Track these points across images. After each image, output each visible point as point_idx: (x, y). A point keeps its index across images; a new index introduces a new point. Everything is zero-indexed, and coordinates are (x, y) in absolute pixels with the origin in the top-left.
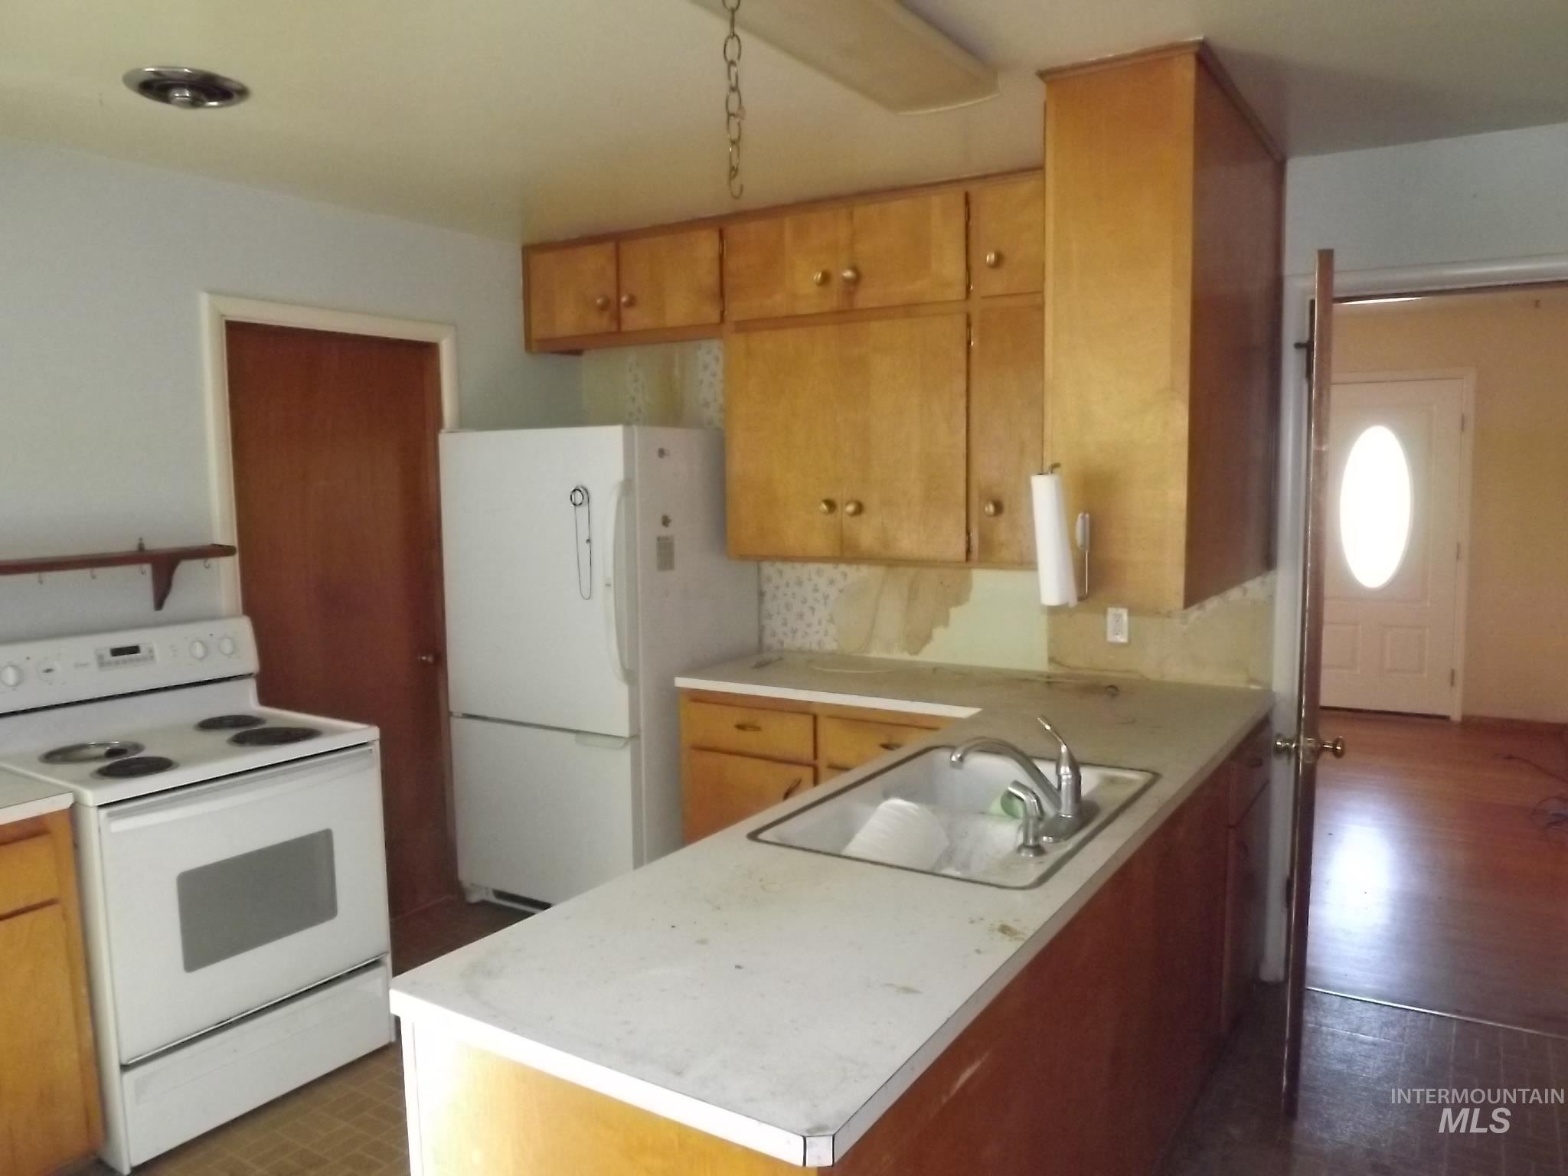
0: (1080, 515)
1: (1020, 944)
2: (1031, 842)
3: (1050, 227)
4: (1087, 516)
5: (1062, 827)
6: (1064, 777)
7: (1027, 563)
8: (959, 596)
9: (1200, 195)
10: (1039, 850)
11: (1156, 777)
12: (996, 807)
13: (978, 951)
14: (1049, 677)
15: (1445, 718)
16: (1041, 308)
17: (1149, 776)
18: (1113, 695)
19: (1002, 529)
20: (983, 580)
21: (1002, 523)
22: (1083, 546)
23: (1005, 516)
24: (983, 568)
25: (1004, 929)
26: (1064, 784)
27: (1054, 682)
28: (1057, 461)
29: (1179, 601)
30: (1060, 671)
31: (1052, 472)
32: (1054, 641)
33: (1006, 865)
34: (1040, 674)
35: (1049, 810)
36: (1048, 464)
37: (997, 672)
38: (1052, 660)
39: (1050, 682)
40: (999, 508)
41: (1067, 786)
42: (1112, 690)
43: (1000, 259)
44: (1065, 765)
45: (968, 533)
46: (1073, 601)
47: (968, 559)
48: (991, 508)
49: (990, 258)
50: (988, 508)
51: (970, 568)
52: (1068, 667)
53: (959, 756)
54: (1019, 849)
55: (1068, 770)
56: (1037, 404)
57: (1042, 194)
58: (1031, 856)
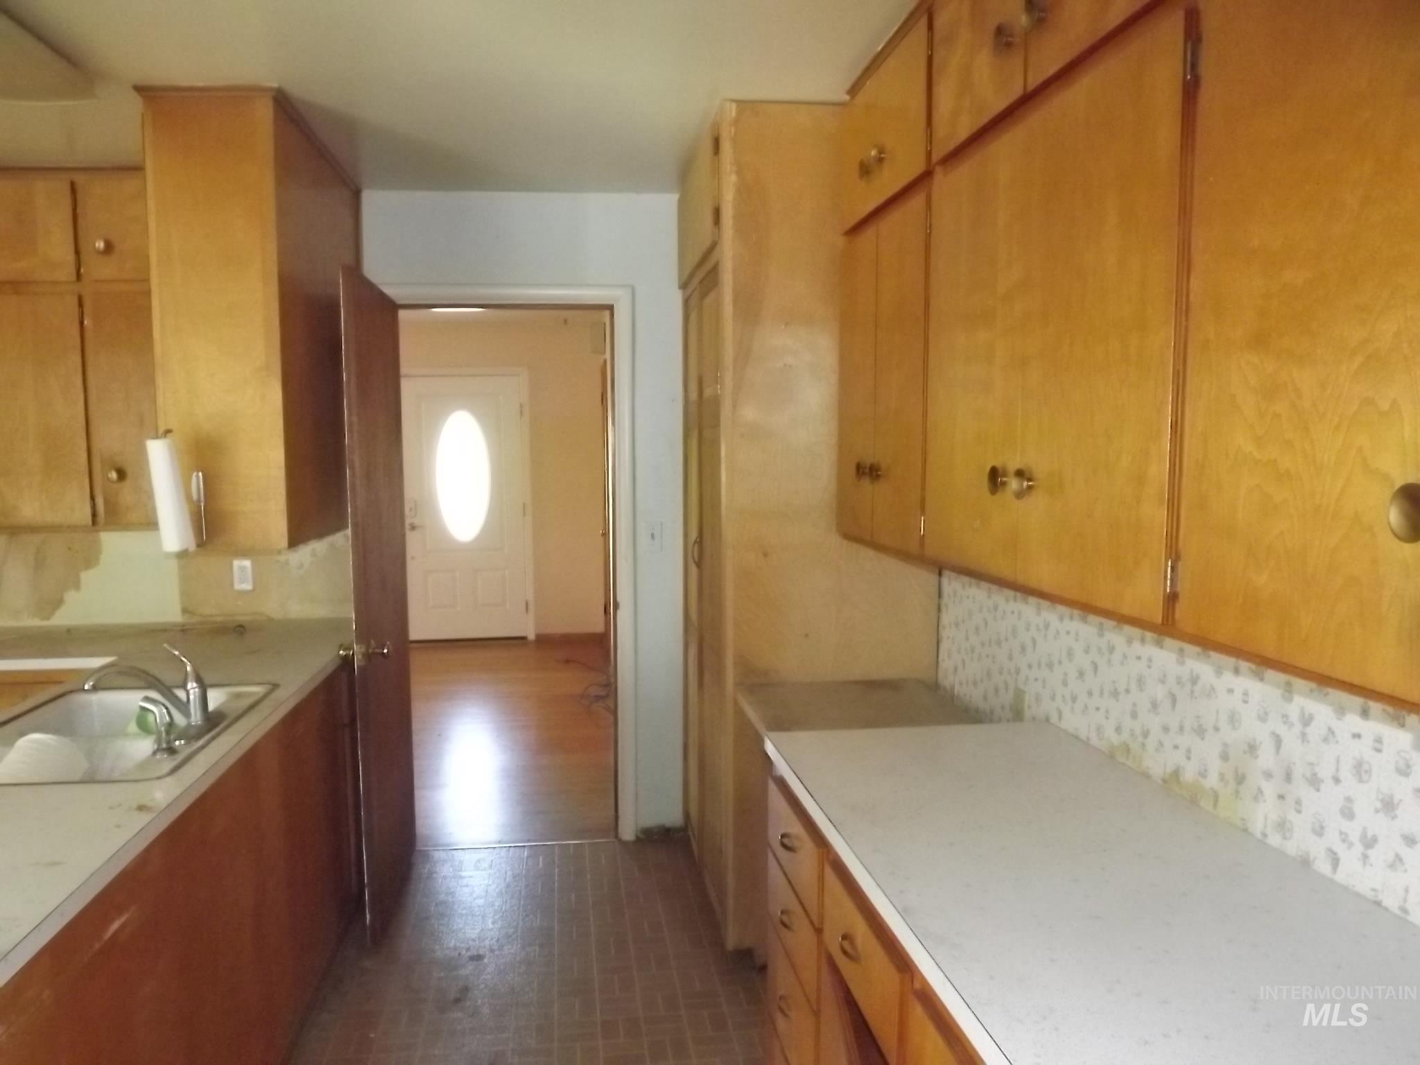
0: (195, 474)
1: (154, 815)
2: (164, 745)
3: (152, 225)
4: (200, 474)
5: (192, 732)
6: (191, 692)
7: (151, 524)
8: (90, 559)
9: (283, 213)
10: (171, 751)
11: (275, 686)
12: (133, 727)
13: (118, 826)
14: (183, 626)
15: (524, 638)
16: (148, 294)
17: (269, 687)
18: (241, 634)
19: (126, 494)
20: (112, 542)
21: (126, 489)
22: (199, 500)
23: (128, 483)
24: (110, 530)
25: (141, 808)
26: (192, 697)
27: (187, 629)
28: (169, 427)
29: (284, 542)
30: (194, 620)
31: (165, 437)
32: (185, 594)
33: (142, 765)
34: (175, 625)
35: (180, 720)
36: (161, 430)
37: (130, 626)
38: (185, 611)
39: (184, 630)
40: (122, 474)
41: (195, 699)
42: (240, 630)
43: (109, 248)
44: (192, 681)
45: (93, 498)
46: (192, 547)
47: (94, 522)
48: (114, 475)
49: (100, 245)
50: (111, 474)
51: (98, 531)
52: (201, 615)
53: (91, 683)
54: (154, 753)
55: (195, 685)
56: (150, 381)
57: (142, 194)
58: (165, 756)
